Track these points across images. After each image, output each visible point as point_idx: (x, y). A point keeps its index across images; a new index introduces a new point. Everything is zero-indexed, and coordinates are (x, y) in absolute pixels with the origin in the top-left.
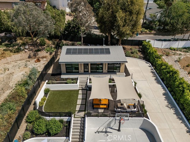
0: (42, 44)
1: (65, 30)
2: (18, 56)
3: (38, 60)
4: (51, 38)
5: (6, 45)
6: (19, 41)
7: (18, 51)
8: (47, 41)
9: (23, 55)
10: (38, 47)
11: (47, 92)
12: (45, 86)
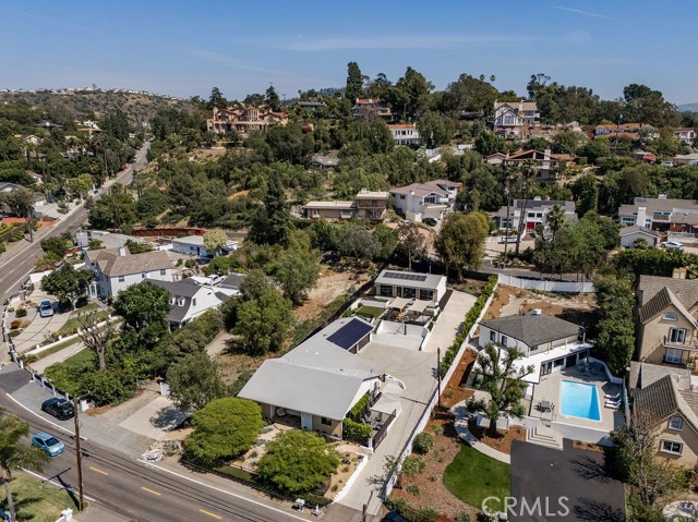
0: (366, 266)
1: (395, 252)
2: (339, 276)
3: (358, 283)
4: (375, 260)
5: (330, 264)
6: (342, 261)
7: (341, 271)
8: (371, 264)
9: (345, 275)
10: (360, 269)
11: (360, 305)
12: (359, 301)
